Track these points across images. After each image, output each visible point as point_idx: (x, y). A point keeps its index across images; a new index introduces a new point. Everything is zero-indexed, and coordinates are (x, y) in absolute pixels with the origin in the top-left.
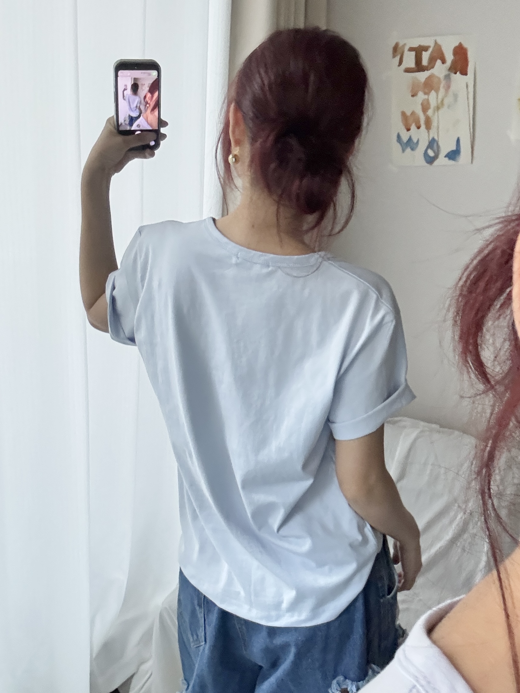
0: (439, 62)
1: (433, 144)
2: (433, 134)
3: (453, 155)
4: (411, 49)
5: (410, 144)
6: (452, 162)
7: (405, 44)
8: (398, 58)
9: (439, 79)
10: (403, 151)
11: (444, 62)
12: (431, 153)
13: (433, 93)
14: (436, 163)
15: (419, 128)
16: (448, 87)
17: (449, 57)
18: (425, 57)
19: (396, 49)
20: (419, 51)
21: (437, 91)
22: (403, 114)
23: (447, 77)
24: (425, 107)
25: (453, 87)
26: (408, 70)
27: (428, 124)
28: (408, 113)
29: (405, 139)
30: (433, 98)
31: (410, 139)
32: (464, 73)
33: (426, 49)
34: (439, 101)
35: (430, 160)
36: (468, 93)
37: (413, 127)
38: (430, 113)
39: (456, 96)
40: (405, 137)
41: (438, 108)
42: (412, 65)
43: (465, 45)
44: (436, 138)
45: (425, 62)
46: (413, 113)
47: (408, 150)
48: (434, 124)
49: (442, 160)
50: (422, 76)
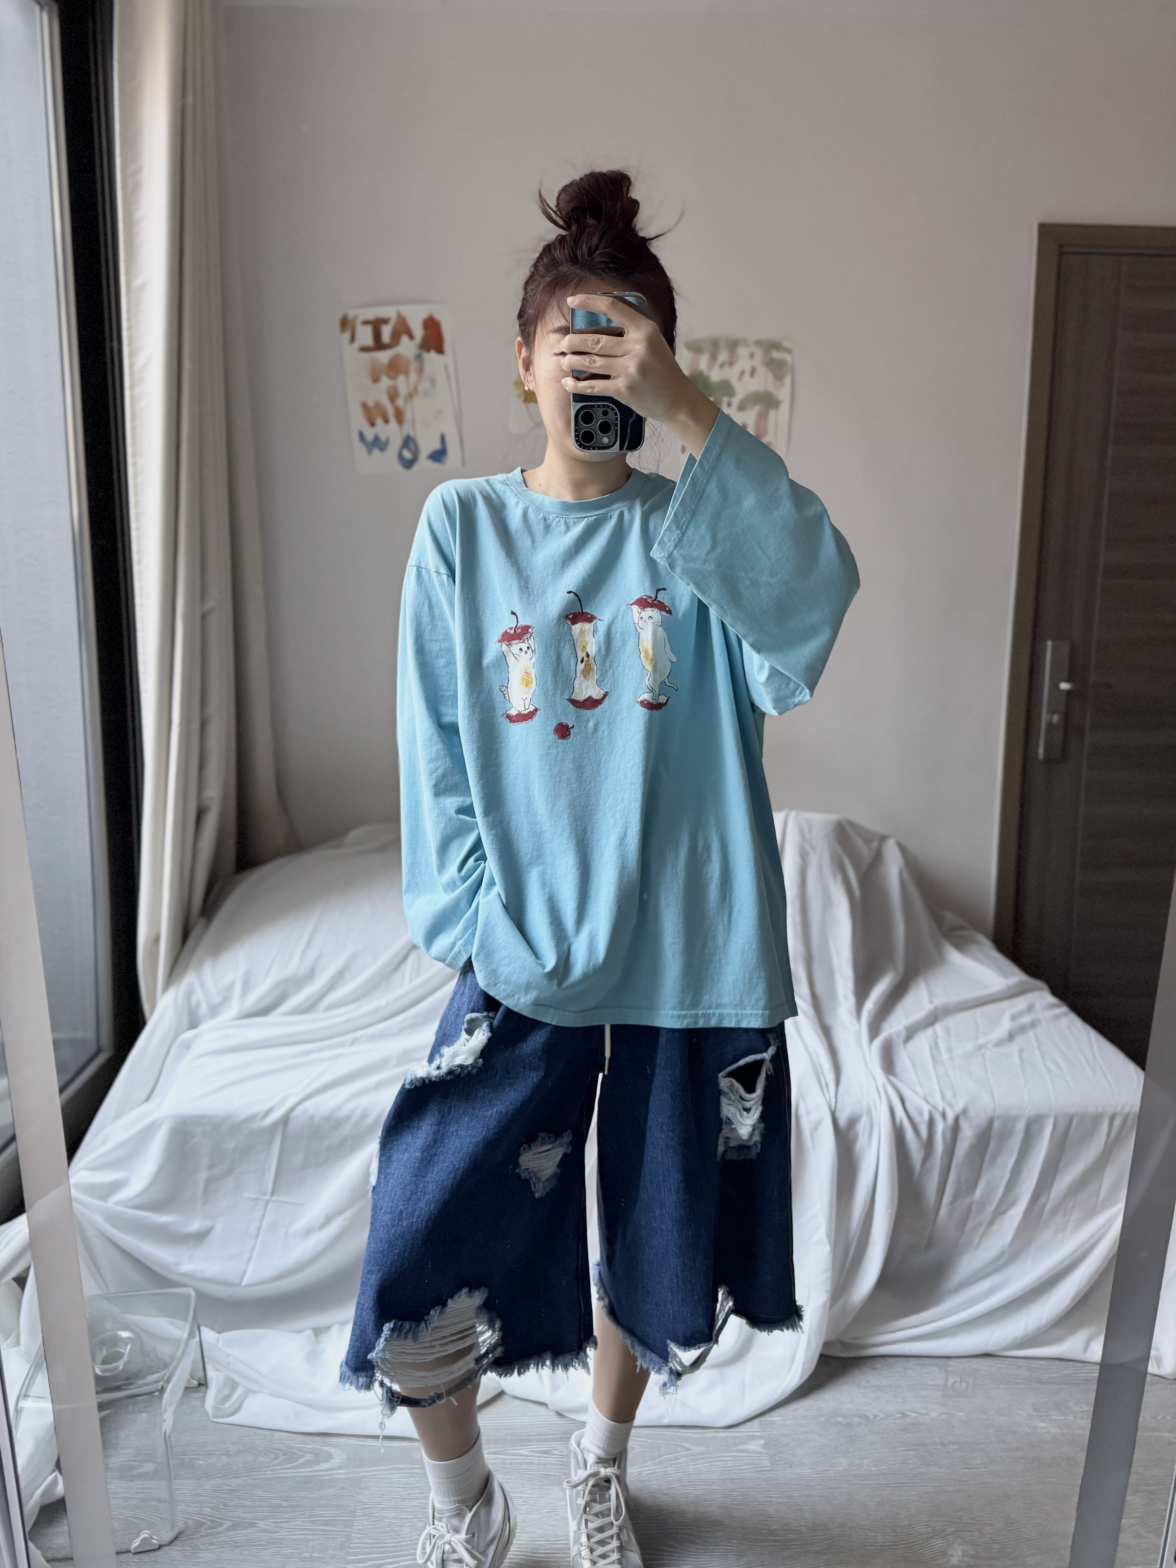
0: (405, 339)
1: (408, 442)
2: (407, 429)
3: (438, 456)
4: (366, 323)
5: (377, 444)
6: (437, 466)
7: (355, 318)
8: (347, 335)
9: (407, 360)
10: (370, 452)
11: (411, 337)
12: (407, 455)
13: (401, 379)
14: (417, 467)
15: (386, 421)
16: (420, 370)
17: (418, 332)
18: (386, 332)
19: (346, 324)
20: (377, 325)
21: (407, 374)
22: (364, 405)
23: (419, 357)
24: (393, 396)
25: (428, 368)
26: (364, 349)
27: (400, 416)
28: (371, 404)
29: (369, 436)
30: (403, 384)
31: (377, 439)
32: (440, 350)
33: (385, 321)
34: (412, 386)
35: (408, 464)
36: (448, 377)
37: (379, 421)
38: (400, 402)
39: (433, 381)
40: (370, 435)
41: (410, 396)
42: (369, 341)
43: (438, 316)
44: (412, 434)
45: (386, 337)
46: (378, 405)
47: (376, 452)
48: (408, 416)
49: (424, 463)
50: (384, 356)
